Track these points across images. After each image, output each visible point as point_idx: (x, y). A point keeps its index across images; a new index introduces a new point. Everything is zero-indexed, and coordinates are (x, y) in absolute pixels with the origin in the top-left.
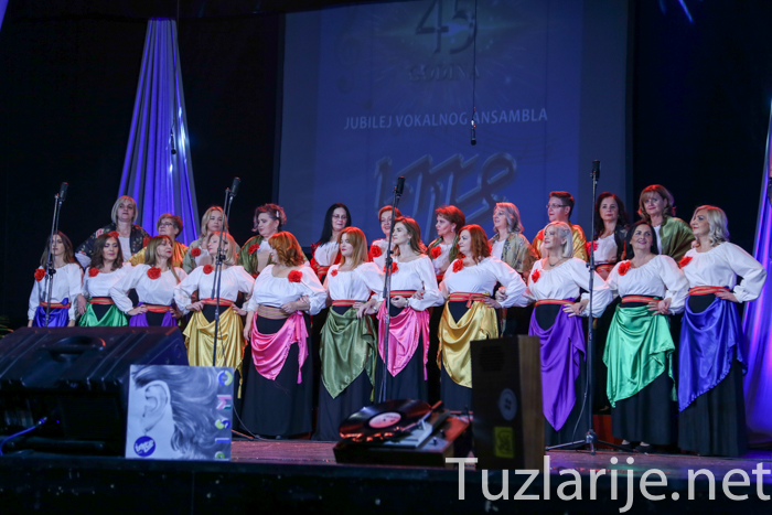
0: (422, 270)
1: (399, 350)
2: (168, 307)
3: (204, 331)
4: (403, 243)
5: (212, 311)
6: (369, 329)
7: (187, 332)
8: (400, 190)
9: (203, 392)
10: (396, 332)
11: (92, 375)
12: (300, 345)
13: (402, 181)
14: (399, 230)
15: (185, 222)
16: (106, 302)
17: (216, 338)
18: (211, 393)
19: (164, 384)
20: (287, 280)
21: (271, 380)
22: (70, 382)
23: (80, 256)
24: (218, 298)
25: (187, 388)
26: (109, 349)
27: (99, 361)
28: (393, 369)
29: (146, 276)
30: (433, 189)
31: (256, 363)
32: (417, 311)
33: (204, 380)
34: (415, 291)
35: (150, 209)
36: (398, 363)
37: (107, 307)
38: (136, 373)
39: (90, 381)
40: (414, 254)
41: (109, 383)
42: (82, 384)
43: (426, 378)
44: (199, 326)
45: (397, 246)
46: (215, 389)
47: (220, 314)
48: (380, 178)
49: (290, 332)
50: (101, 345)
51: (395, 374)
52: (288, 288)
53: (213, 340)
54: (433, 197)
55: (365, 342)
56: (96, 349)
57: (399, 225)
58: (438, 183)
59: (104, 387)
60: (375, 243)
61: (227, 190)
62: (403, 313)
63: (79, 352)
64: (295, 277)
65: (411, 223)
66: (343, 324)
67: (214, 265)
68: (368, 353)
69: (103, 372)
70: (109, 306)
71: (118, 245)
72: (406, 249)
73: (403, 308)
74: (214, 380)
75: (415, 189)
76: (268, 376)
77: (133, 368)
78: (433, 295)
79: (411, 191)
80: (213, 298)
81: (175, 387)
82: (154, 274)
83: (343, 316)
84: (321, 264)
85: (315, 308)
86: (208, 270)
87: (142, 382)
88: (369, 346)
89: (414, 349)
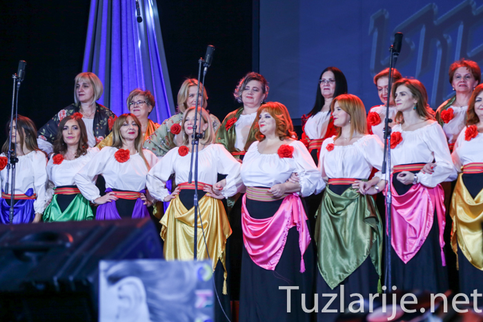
0: (430, 139)
1: (410, 233)
2: (139, 193)
3: (182, 220)
4: (408, 109)
5: (190, 197)
6: (373, 212)
7: (164, 221)
8: (398, 48)
9: (181, 288)
10: (405, 213)
11: (60, 274)
12: (300, 230)
13: (399, 37)
14: (402, 94)
15: (158, 97)
16: (70, 192)
17: (196, 227)
18: (188, 290)
19: (137, 281)
20: (277, 156)
21: (270, 271)
22: (36, 282)
23: (41, 141)
24: (196, 181)
25: (162, 285)
26: (77, 245)
27: (66, 258)
28: (403, 255)
29: (113, 159)
30: (438, 43)
31: (250, 252)
32: (428, 188)
33: (181, 275)
34: (424, 164)
35: (118, 84)
36: (408, 248)
37: (72, 197)
38: (106, 271)
39: (59, 281)
40: (421, 120)
41: (78, 283)
42: (49, 284)
43: (444, 264)
44: (177, 215)
45: (400, 113)
46: (193, 285)
47: (199, 199)
48: (376, 34)
49: (288, 215)
50: (67, 240)
51: (406, 260)
52: (279, 164)
53: (193, 229)
54: (440, 52)
55: (368, 226)
56: (63, 246)
57: (402, 88)
58: (445, 36)
59: (73, 288)
60: (373, 110)
61: (201, 60)
62: (412, 190)
63: (44, 250)
64: (286, 152)
65: (416, 84)
66: (341, 206)
67: (190, 146)
68: (372, 238)
69: (71, 270)
70: (74, 196)
71: (82, 126)
72: (410, 115)
73: (411, 185)
74: (191, 275)
75: (417, 45)
76: (266, 267)
77: (103, 265)
78: (446, 167)
79: (413, 47)
80: (190, 182)
81: (149, 284)
82: (122, 156)
83: (342, 196)
84: (311, 137)
85: (306, 188)
86: (183, 152)
87: (114, 280)
88: (373, 230)
89: (428, 231)
